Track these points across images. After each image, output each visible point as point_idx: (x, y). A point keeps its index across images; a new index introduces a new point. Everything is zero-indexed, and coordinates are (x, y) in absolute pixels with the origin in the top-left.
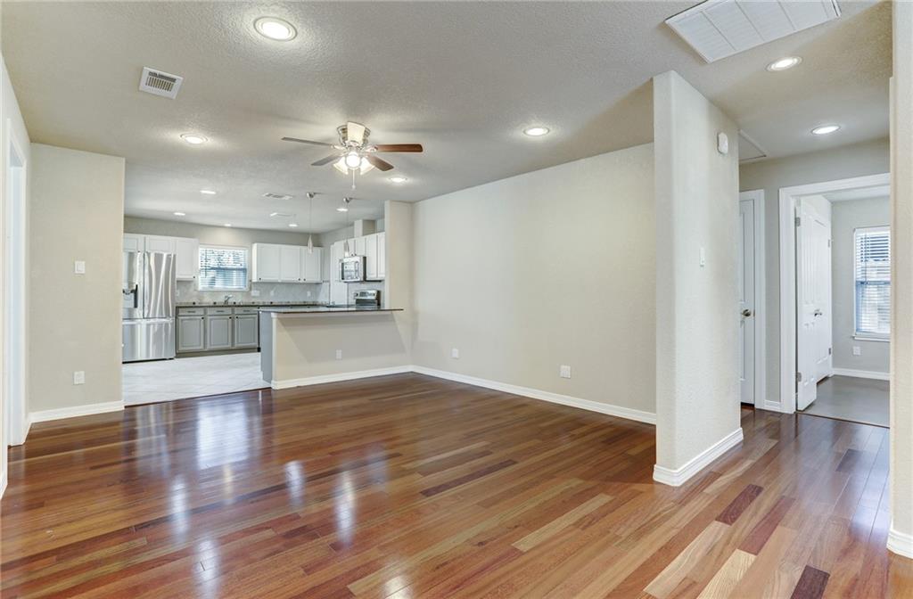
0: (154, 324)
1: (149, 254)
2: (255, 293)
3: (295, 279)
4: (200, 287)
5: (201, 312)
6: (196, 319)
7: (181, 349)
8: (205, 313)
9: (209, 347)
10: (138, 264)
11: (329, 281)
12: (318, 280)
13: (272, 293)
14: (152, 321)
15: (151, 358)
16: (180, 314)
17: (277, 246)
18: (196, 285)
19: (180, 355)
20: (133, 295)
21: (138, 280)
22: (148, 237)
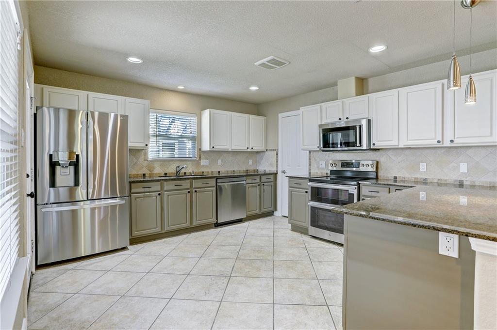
0: (100, 208)
1: (93, 114)
2: (204, 162)
3: (244, 148)
4: (151, 156)
5: (156, 187)
6: (152, 196)
7: (136, 234)
8: (162, 188)
9: (166, 229)
10: (80, 126)
11: (276, 150)
12: (262, 148)
13: (220, 162)
14: (97, 203)
15: (97, 252)
16: (133, 191)
17: (229, 113)
18: (146, 154)
19: (134, 241)
20: (72, 168)
21: (79, 149)
22: (92, 94)
